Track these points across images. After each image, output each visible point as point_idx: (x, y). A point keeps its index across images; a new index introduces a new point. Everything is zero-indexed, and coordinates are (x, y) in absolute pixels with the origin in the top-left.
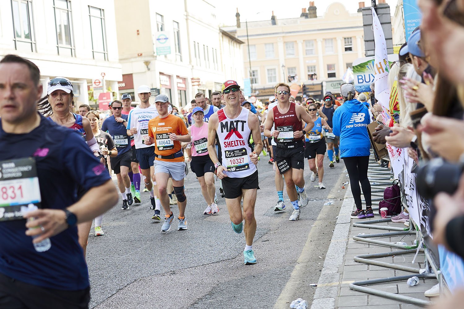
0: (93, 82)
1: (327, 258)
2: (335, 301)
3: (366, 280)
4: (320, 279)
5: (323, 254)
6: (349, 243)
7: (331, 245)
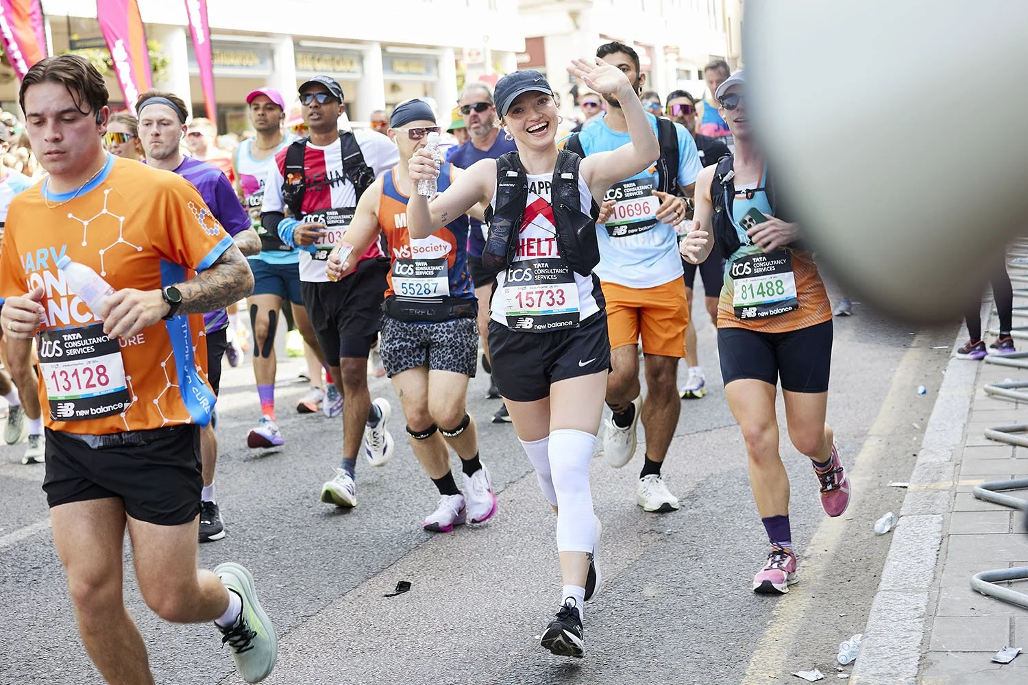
0: (466, 52)
1: (929, 429)
2: (942, 523)
3: (1007, 480)
4: (915, 473)
5: (922, 420)
6: (977, 397)
7: (938, 401)
